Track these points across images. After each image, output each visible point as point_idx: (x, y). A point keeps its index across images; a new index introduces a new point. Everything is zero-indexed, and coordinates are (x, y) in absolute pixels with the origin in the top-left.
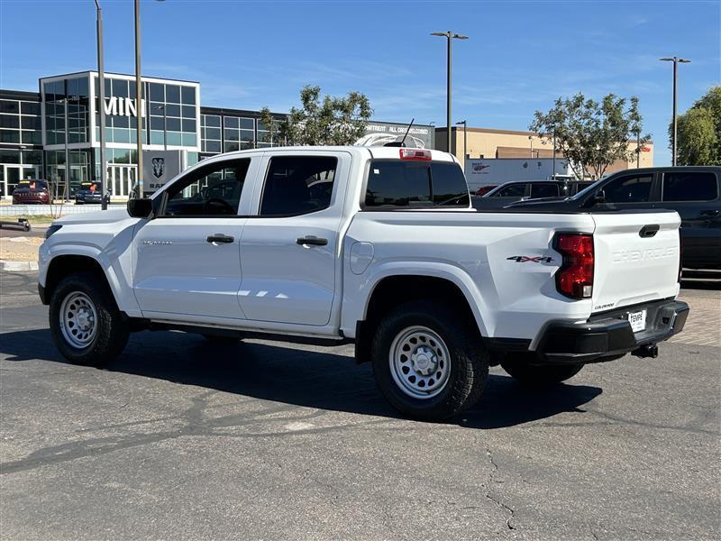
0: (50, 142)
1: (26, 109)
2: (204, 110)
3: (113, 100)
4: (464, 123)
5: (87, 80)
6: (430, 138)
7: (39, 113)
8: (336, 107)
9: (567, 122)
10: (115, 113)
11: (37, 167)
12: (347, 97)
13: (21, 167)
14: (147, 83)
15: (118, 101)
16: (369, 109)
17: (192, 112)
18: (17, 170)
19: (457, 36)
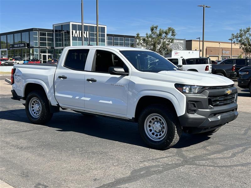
0: (57, 46)
1: (49, 35)
2: (108, 35)
3: (78, 32)
4: (199, 38)
5: (69, 25)
6: (184, 44)
7: (53, 36)
8: (163, 32)
9: (244, 37)
10: (78, 36)
11: (52, 55)
12: (167, 29)
13: (47, 54)
14: (89, 26)
15: (79, 32)
16: (175, 33)
17: (104, 36)
18: (45, 56)
19: (206, 7)
